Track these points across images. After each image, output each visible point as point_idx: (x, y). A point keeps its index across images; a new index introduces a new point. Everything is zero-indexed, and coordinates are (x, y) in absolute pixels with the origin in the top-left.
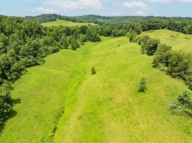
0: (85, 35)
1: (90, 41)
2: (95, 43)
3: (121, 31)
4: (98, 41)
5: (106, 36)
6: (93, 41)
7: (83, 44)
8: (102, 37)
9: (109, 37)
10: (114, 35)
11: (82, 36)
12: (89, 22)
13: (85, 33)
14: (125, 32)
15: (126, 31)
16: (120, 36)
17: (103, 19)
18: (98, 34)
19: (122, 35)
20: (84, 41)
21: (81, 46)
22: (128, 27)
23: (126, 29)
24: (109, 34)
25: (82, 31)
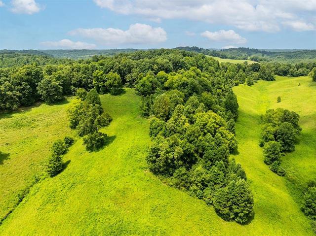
0: (258, 73)
1: (263, 80)
2: (268, 82)
3: (301, 70)
4: (272, 80)
5: (281, 75)
6: (267, 79)
7: (256, 82)
8: (277, 77)
9: (285, 77)
10: (292, 75)
11: (256, 74)
13: (257, 71)
14: (307, 71)
15: (309, 70)
16: (300, 76)
18: (273, 73)
19: (302, 75)
20: (258, 79)
21: (255, 83)
22: (311, 66)
23: (307, 68)
24: (285, 73)
25: (254, 69)
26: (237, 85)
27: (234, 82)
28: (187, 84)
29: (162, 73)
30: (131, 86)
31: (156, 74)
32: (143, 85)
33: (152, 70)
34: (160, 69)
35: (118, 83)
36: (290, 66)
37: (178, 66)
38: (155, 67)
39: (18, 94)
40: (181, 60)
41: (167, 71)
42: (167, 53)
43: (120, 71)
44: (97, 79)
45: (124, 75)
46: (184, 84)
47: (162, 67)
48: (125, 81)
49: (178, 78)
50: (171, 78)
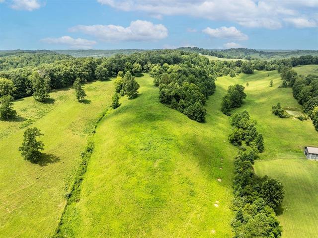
0: (240, 68)
1: (244, 73)
2: (248, 75)
4: (250, 73)
5: (259, 70)
6: (247, 73)
7: (238, 75)
8: (255, 71)
9: (261, 71)
10: (266, 69)
11: (238, 69)
12: (239, 58)
13: (240, 66)
16: (272, 70)
17: (259, 54)
19: (274, 70)
20: (239, 73)
21: (236, 76)
22: (281, 63)
24: (262, 68)
25: (238, 65)
26: (221, 76)
27: (218, 73)
28: (181, 71)
29: (166, 65)
30: (147, 72)
31: (162, 65)
32: (154, 71)
33: (160, 62)
34: (164, 62)
35: (140, 70)
36: (266, 63)
37: (176, 61)
38: (162, 61)
39: (87, 73)
40: (179, 57)
41: (169, 63)
42: (170, 52)
43: (140, 63)
44: (127, 67)
45: (142, 65)
46: (180, 71)
47: (166, 61)
48: (143, 69)
49: (175, 67)
50: (171, 66)
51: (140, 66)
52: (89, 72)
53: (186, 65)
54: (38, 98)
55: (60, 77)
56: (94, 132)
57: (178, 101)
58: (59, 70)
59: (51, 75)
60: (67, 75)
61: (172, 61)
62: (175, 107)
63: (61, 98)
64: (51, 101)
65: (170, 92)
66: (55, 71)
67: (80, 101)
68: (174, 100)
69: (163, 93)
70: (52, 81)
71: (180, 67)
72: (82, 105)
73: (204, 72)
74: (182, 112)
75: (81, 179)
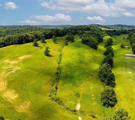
31: (82, 31)
32: (80, 33)
35: (74, 33)
37: (88, 30)
38: (82, 29)
40: (89, 28)
42: (86, 26)
43: (74, 30)
44: (70, 32)
45: (75, 31)
46: (89, 33)
47: (84, 30)
48: (76, 32)
49: (87, 32)
50: (86, 31)
51: (74, 31)
52: (56, 33)
53: (92, 31)
54: (42, 41)
55: (48, 35)
56: (61, 51)
57: (88, 42)
58: (47, 32)
59: (45, 34)
60: (49, 34)
61: (86, 30)
62: (87, 44)
63: (48, 42)
64: (46, 42)
65: (85, 39)
66: (46, 32)
67: (55, 43)
68: (87, 42)
69: (83, 40)
70: (45, 36)
71: (89, 32)
72: (55, 44)
73: (99, 34)
74: (89, 46)
75: (61, 61)
